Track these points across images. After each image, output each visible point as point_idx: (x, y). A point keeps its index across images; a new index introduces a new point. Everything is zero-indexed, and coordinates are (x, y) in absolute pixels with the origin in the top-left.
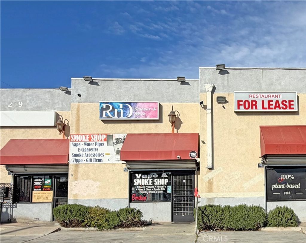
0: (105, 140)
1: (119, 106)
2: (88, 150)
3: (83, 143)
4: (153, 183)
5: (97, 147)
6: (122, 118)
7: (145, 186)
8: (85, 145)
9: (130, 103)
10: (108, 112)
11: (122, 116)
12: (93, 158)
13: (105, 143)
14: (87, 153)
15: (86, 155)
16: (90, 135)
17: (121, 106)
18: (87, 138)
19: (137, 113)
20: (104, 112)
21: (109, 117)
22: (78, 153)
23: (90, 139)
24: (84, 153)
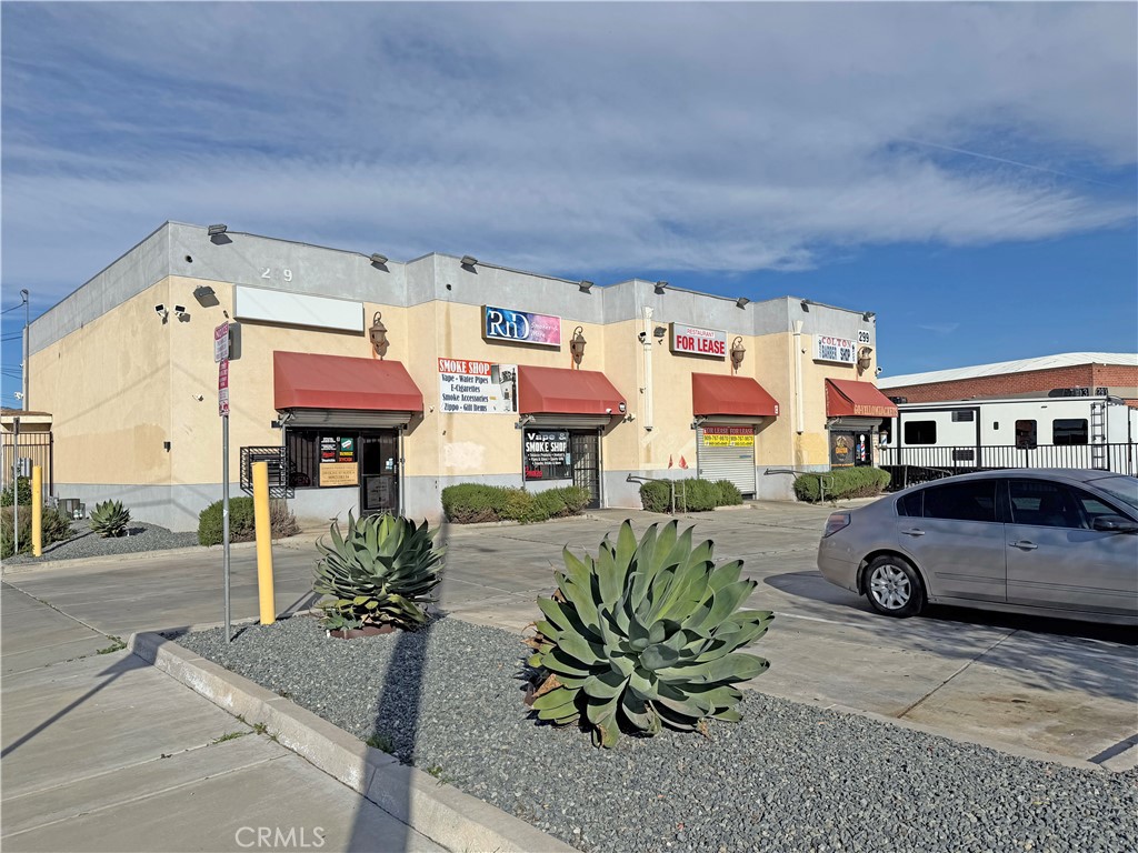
0: (488, 373)
1: (511, 317)
2: (466, 389)
3: (456, 376)
4: (550, 448)
5: (477, 385)
6: (516, 338)
7: (540, 453)
8: (461, 379)
9: (525, 314)
10: (497, 324)
11: (516, 336)
12: (473, 403)
13: (489, 378)
14: (465, 394)
15: (464, 399)
16: (468, 362)
17: (514, 316)
18: (464, 367)
19: (535, 333)
20: (493, 324)
21: (499, 335)
22: (451, 393)
23: (468, 369)
24: (459, 394)
